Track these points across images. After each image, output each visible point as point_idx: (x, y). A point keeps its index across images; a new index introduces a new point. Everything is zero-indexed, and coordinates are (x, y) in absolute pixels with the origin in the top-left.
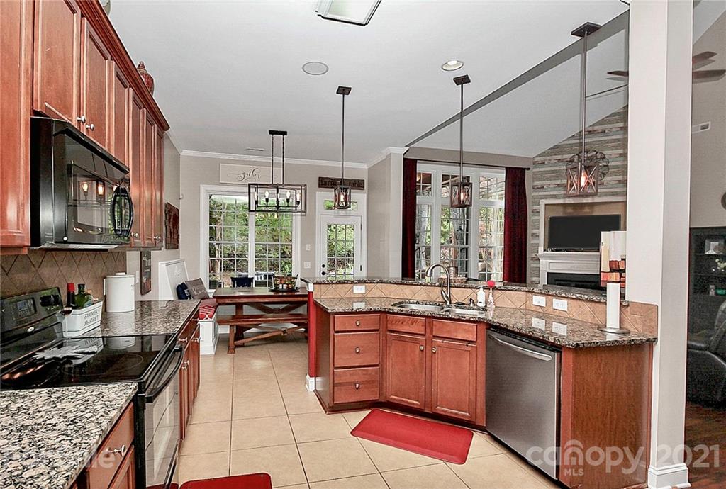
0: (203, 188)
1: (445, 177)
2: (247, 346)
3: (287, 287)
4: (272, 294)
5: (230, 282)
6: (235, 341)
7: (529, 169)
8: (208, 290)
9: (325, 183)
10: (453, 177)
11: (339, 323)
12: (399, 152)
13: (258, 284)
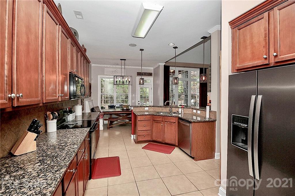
0: (99, 76)
1: (179, 71)
2: (114, 127)
3: (126, 109)
4: (122, 111)
5: (108, 107)
6: (109, 126)
7: (207, 68)
8: (101, 110)
9: (139, 74)
10: (182, 71)
11: (139, 118)
12: (162, 65)
13: (117, 107)
